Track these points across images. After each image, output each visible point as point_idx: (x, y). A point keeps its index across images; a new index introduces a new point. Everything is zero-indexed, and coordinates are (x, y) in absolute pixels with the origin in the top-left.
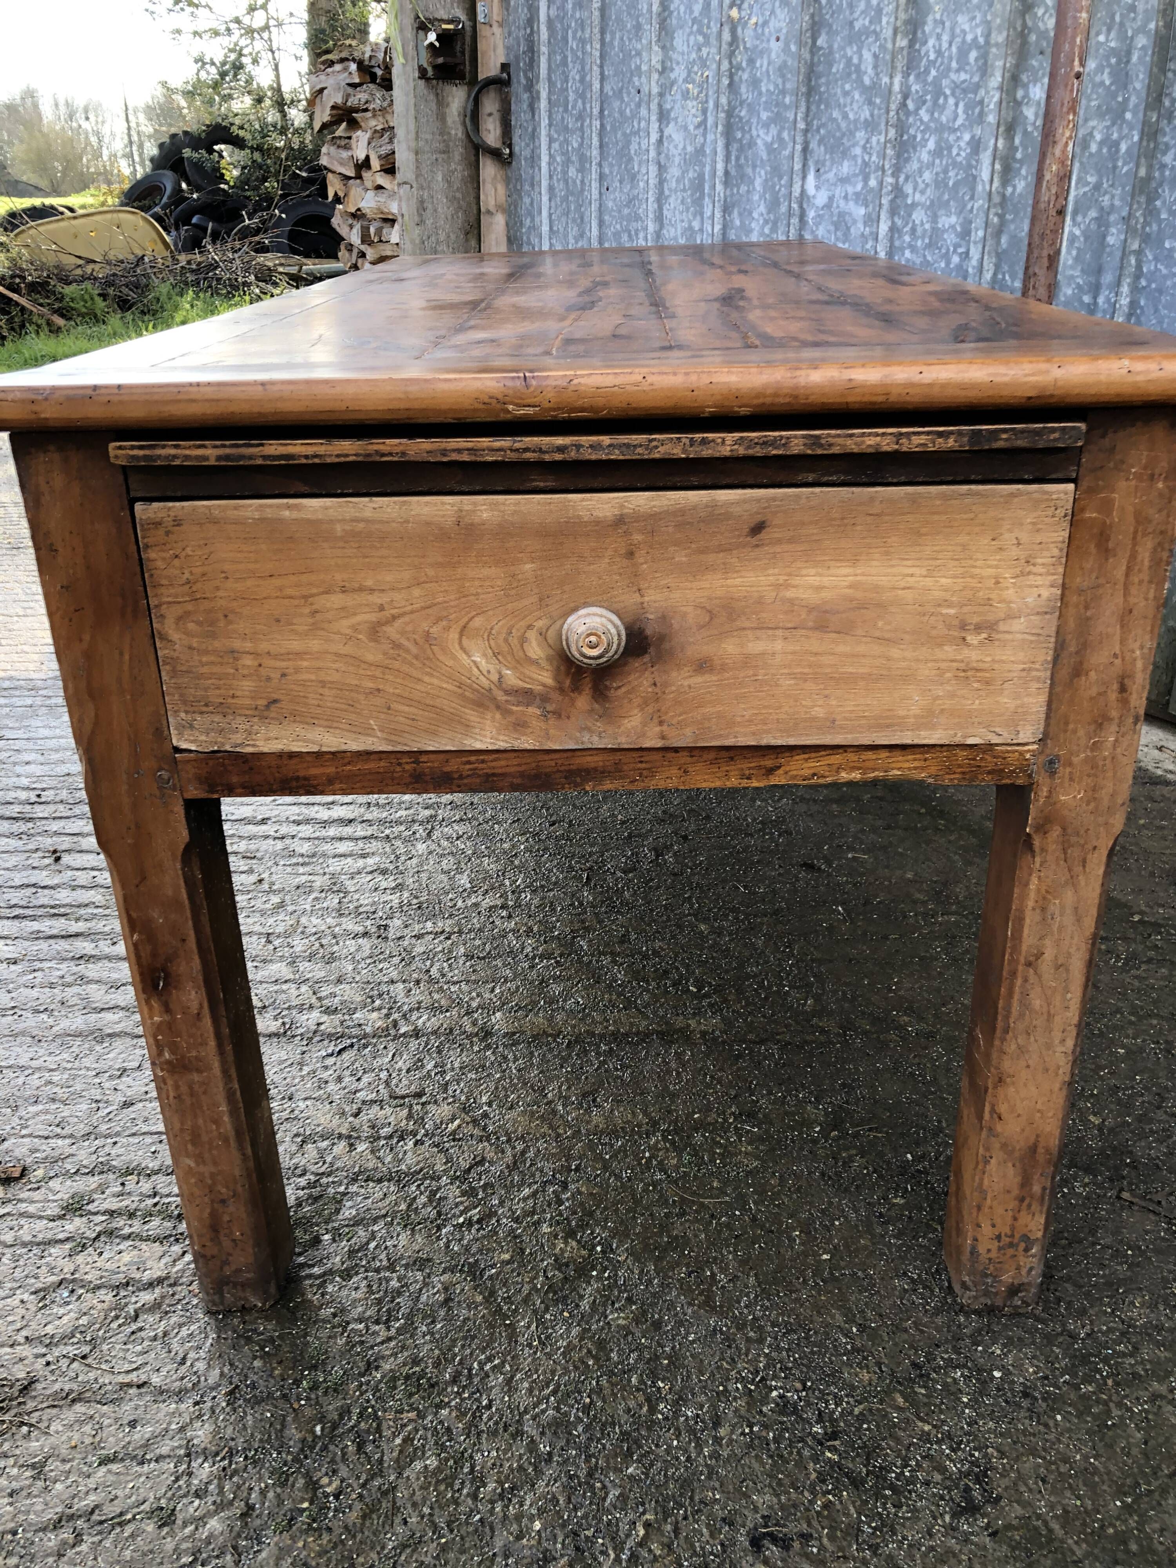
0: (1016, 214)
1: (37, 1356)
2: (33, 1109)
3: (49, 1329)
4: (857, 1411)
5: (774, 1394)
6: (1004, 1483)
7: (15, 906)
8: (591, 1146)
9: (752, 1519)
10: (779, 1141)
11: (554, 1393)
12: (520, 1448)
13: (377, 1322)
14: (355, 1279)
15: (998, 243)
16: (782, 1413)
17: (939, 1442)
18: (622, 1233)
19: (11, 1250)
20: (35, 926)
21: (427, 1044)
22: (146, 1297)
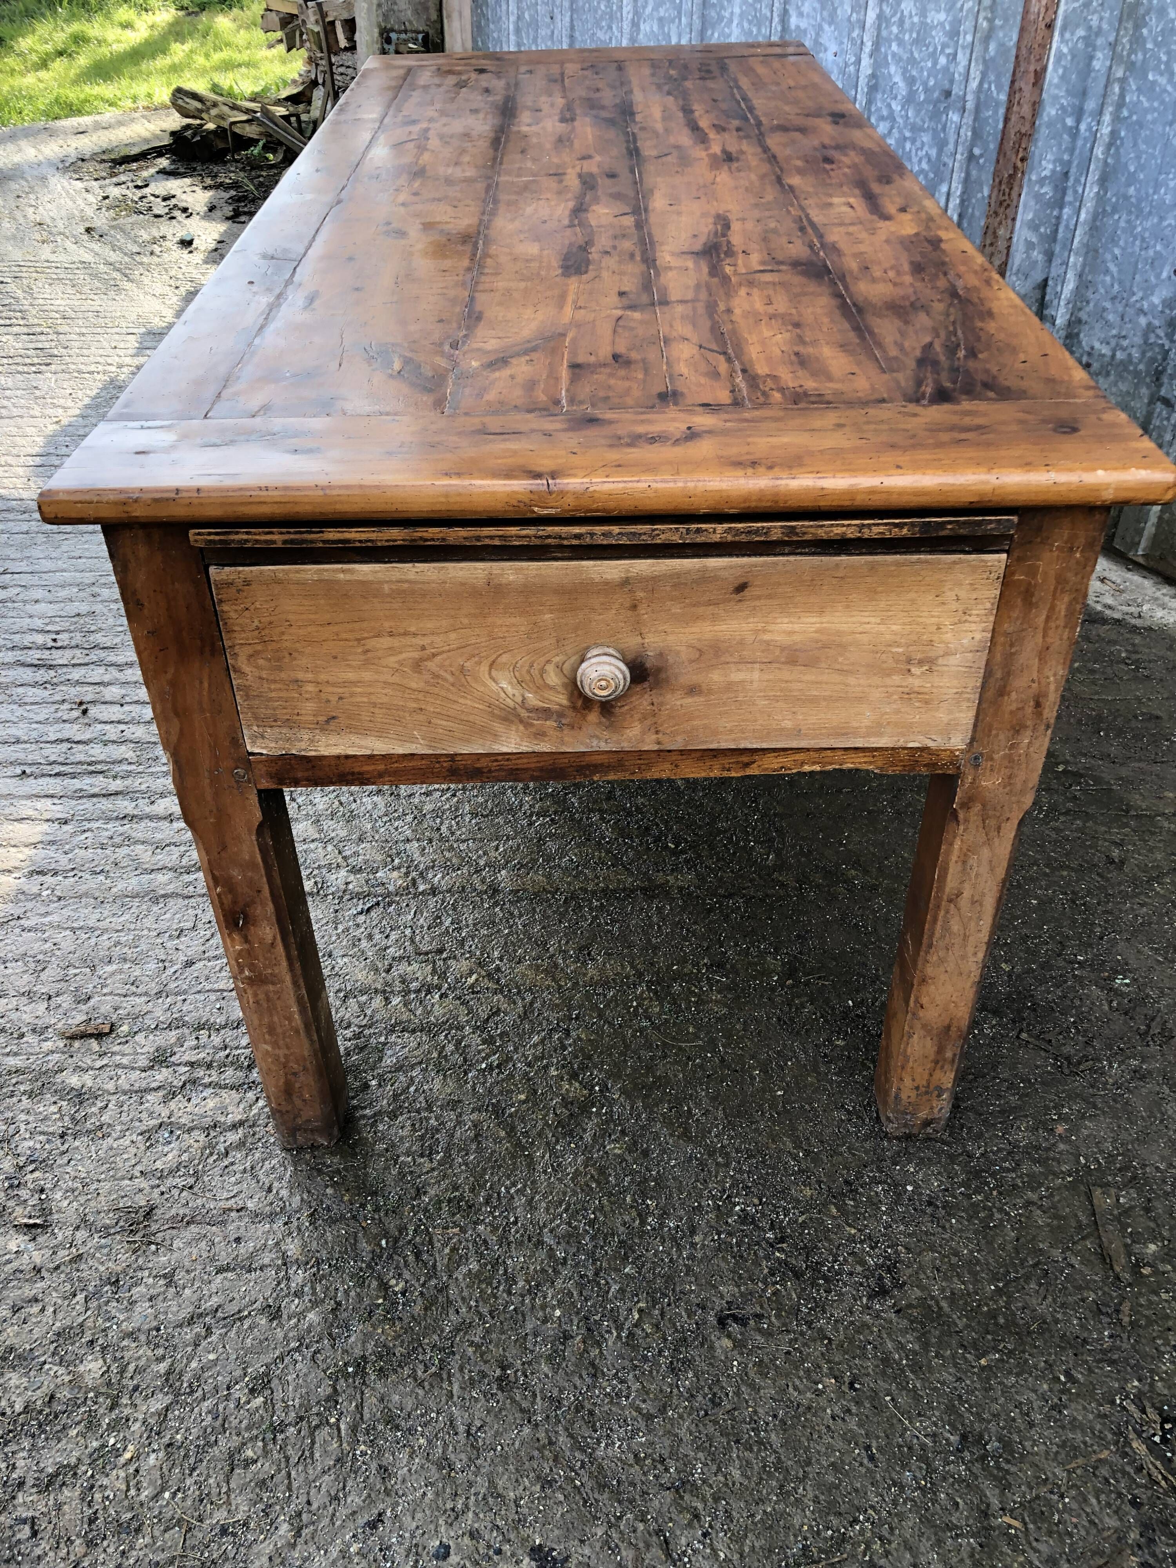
0: (1006, 20)
1: (152, 1187)
2: (109, 969)
3: (159, 1165)
4: (800, 1220)
5: (738, 1208)
6: (909, 1271)
7: (54, 762)
8: (588, 996)
9: (719, 1304)
10: (743, 990)
11: (566, 1210)
12: (542, 1254)
13: (422, 1156)
14: (400, 1119)
15: (986, 49)
16: (742, 1223)
17: (862, 1242)
18: (615, 1074)
19: (115, 1097)
20: (77, 784)
21: (443, 901)
22: (233, 1137)
